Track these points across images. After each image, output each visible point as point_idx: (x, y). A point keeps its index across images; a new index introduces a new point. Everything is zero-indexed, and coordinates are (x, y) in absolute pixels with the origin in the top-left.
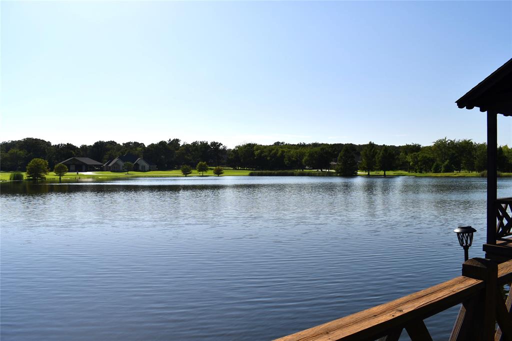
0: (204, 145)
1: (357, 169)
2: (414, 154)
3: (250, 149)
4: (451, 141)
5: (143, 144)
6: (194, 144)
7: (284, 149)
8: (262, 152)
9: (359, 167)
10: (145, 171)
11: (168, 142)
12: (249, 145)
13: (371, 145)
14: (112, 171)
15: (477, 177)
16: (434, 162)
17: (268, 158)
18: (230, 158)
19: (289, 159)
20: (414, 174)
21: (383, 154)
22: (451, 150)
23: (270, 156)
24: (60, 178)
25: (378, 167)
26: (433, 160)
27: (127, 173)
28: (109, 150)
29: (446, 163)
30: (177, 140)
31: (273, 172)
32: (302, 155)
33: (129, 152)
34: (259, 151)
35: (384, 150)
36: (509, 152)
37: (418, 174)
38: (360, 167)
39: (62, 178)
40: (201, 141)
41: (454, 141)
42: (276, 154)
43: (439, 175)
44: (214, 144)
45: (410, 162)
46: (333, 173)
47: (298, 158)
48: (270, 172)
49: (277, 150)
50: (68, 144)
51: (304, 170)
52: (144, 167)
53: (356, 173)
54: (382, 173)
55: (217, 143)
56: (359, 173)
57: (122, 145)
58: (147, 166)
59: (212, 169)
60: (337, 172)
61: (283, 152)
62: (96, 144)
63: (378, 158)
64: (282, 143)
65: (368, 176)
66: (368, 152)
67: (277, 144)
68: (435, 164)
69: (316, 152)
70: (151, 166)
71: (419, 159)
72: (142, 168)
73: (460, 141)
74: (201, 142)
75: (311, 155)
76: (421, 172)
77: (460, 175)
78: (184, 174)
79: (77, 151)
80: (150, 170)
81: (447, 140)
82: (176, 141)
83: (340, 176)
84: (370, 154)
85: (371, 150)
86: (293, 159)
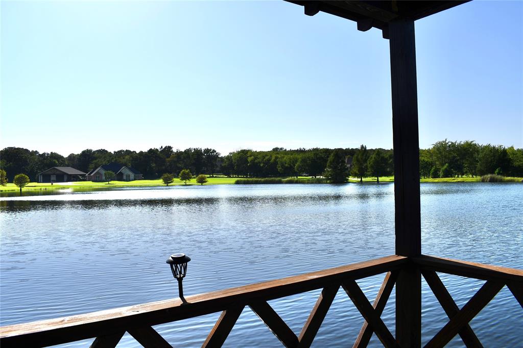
0: (198, 152)
1: (348, 175)
3: (244, 155)
4: (452, 143)
5: (134, 151)
6: (188, 151)
7: (278, 155)
8: (256, 158)
9: (350, 173)
10: (129, 180)
11: (159, 150)
12: (243, 151)
13: (363, 150)
14: (93, 181)
15: (477, 182)
16: (432, 166)
17: (262, 165)
18: (223, 165)
19: (283, 165)
21: (375, 158)
22: (452, 152)
23: (263, 163)
24: (21, 190)
25: (370, 173)
26: (431, 164)
27: (107, 183)
28: (96, 158)
29: (445, 167)
31: (260, 179)
32: (296, 160)
33: (116, 160)
34: (252, 157)
35: (377, 154)
36: (514, 154)
38: (352, 173)
39: (24, 189)
41: (456, 143)
42: (269, 160)
43: (437, 180)
44: (207, 151)
46: (322, 179)
47: (292, 164)
48: (256, 179)
49: (272, 156)
50: (51, 153)
51: (299, 177)
52: (129, 176)
53: (348, 179)
54: (375, 179)
55: (211, 150)
56: (351, 179)
57: (112, 153)
58: (132, 175)
59: (197, 178)
60: (327, 179)
61: (276, 158)
62: (84, 152)
63: (370, 163)
64: (281, 149)
65: (361, 183)
66: (359, 157)
67: (276, 150)
68: (433, 169)
69: (309, 158)
70: (137, 175)
72: (127, 178)
73: (462, 143)
74: (194, 149)
75: (303, 161)
77: (459, 180)
78: (165, 183)
79: (62, 160)
80: (135, 180)
81: (447, 142)
82: (169, 148)
83: (330, 183)
84: (362, 159)
85: (363, 155)
86: (287, 165)
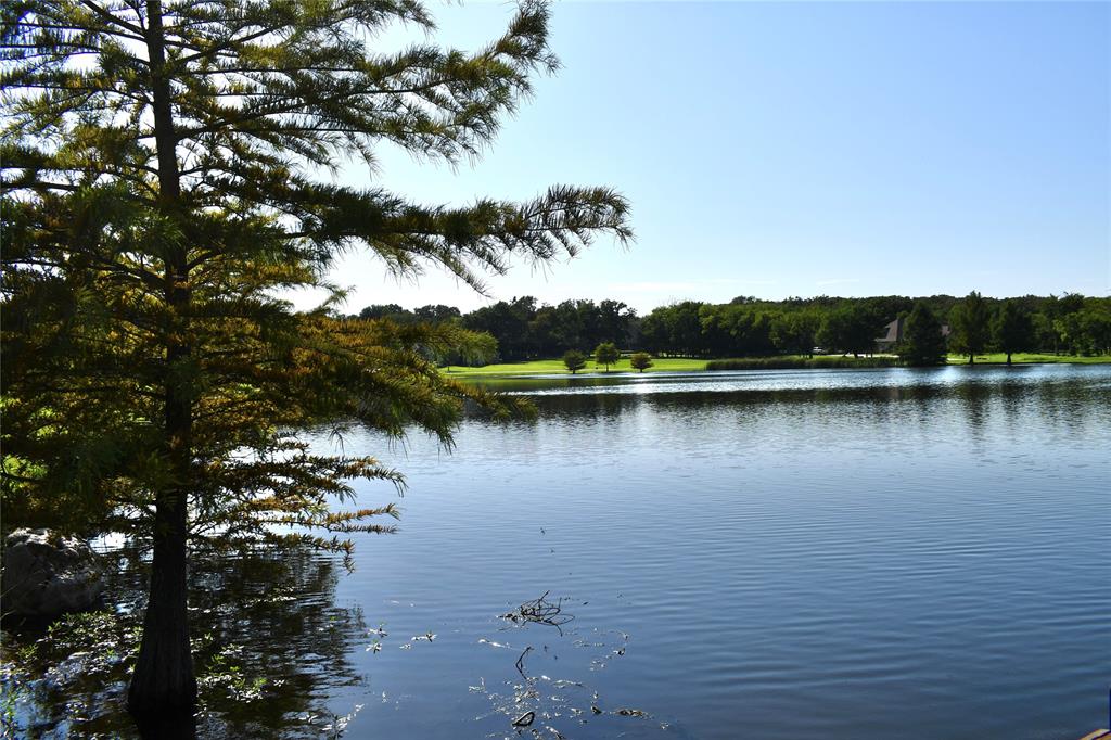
0: (587, 309)
1: (946, 352)
2: (1071, 317)
3: (689, 313)
5: (455, 308)
6: (567, 306)
7: (766, 313)
8: (717, 320)
9: (948, 347)
12: (687, 305)
13: (976, 300)
17: (733, 333)
18: (646, 333)
19: (782, 333)
20: (1071, 359)
21: (1005, 316)
23: (737, 328)
25: (994, 347)
30: (529, 300)
31: (760, 360)
32: (810, 324)
34: (711, 317)
35: (1007, 309)
37: (1079, 358)
38: (953, 347)
40: (579, 299)
42: (750, 321)
44: (609, 307)
45: (1061, 333)
46: (892, 360)
47: (802, 331)
48: (752, 360)
49: (753, 315)
53: (945, 359)
54: (1002, 358)
55: (614, 303)
56: (951, 358)
57: (413, 312)
59: (625, 358)
60: (902, 359)
61: (766, 318)
63: (995, 329)
64: (750, 299)
65: (970, 366)
66: (968, 315)
67: (739, 301)
69: (844, 317)
71: (1082, 326)
74: (578, 302)
75: (833, 324)
76: (1087, 354)
78: (571, 369)
82: (527, 301)
83: (908, 366)
84: (973, 319)
85: (974, 311)
86: (791, 332)
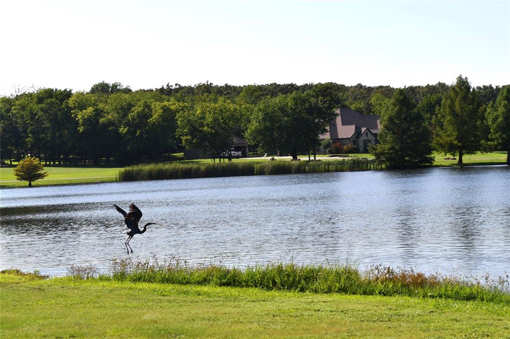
1: (431, 150)
9: (433, 145)
34: (90, 110)
38: (441, 145)
65: (460, 166)
84: (464, 110)
85: (463, 99)
